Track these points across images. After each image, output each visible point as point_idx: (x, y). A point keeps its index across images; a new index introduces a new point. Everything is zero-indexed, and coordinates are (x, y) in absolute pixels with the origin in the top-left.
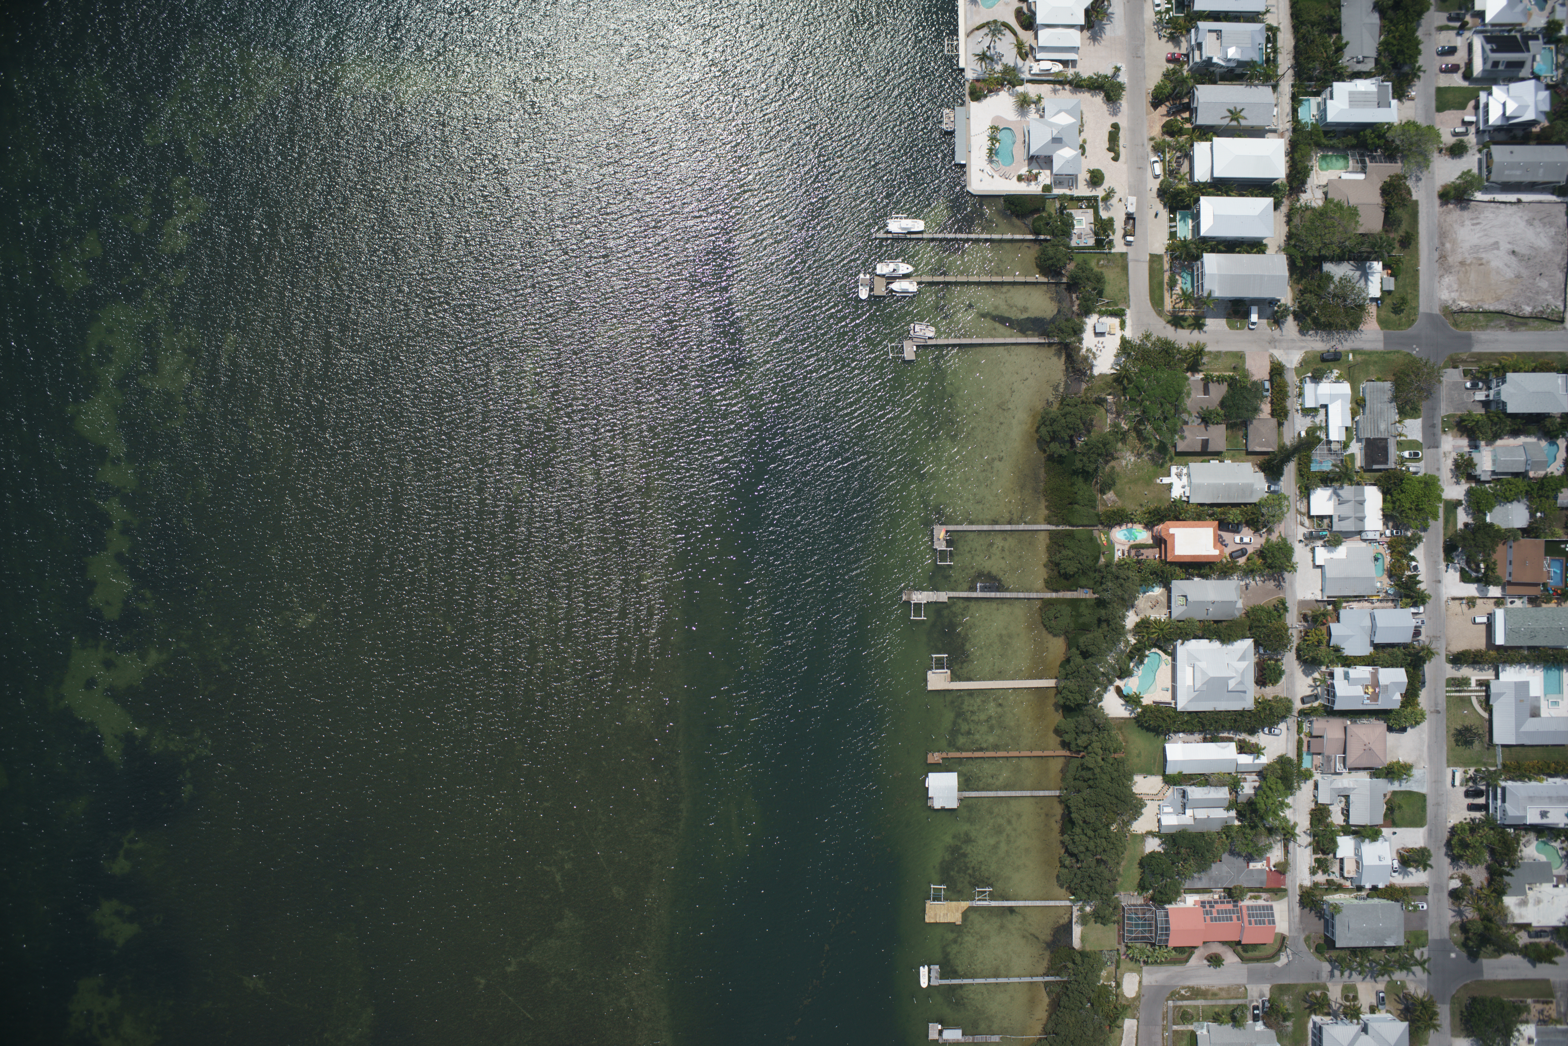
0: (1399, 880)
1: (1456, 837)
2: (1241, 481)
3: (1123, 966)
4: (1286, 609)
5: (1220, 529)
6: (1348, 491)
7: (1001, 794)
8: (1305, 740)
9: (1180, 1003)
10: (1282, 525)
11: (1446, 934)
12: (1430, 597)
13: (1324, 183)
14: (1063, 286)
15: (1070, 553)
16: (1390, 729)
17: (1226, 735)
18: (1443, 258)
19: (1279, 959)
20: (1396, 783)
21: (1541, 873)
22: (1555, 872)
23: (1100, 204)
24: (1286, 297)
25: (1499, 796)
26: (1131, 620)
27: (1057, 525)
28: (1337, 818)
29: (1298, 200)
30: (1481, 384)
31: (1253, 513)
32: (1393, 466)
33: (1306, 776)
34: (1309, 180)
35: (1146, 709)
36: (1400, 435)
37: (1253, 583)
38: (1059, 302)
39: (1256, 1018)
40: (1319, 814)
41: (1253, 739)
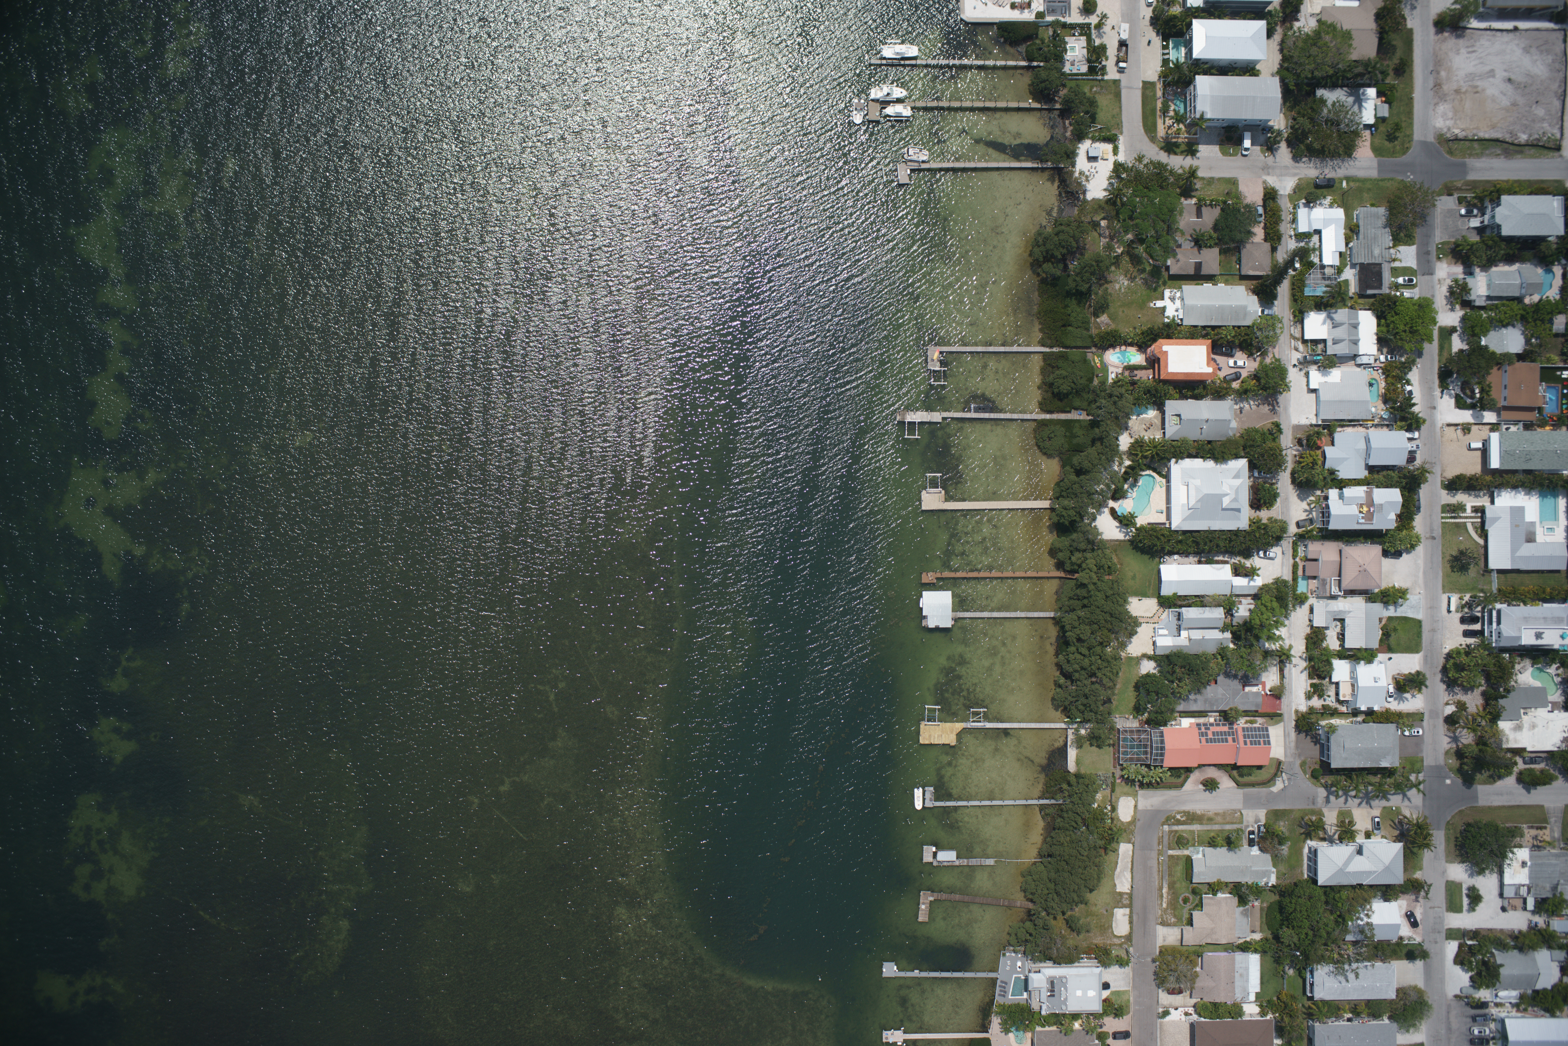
0: (1394, 706)
1: (1452, 661)
2: (1234, 303)
3: (1118, 790)
4: (1280, 431)
5: (1214, 353)
6: (1342, 314)
7: (996, 614)
8: (1301, 565)
9: (1175, 828)
10: (1276, 351)
11: (1441, 760)
12: (1424, 421)
13: (1318, 11)
14: (1057, 113)
15: (1064, 373)
16: (1386, 554)
17: (1221, 558)
18: (1438, 85)
19: (1274, 784)
20: (1392, 608)
21: (1536, 699)
22: (1551, 698)
23: (1093, 31)
24: (1279, 122)
25: (1494, 619)
26: (1125, 442)
27: (1051, 347)
28: (1332, 642)
29: (1291, 28)
30: (1475, 211)
31: (1246, 334)
32: (1387, 291)
33: (1301, 600)
34: (1302, 8)
35: (1140, 530)
36: (1394, 260)
37: (1247, 406)
38: (1052, 127)
39: (1251, 843)
40: (1315, 637)
41: (1248, 563)
